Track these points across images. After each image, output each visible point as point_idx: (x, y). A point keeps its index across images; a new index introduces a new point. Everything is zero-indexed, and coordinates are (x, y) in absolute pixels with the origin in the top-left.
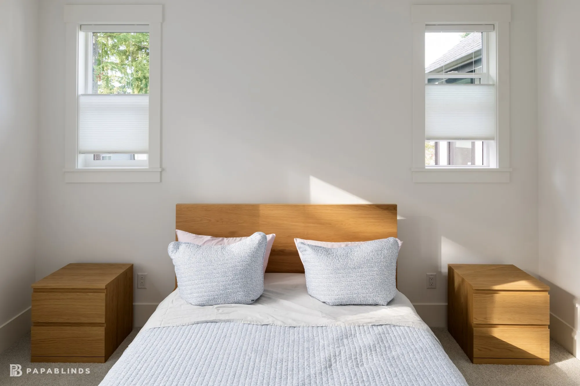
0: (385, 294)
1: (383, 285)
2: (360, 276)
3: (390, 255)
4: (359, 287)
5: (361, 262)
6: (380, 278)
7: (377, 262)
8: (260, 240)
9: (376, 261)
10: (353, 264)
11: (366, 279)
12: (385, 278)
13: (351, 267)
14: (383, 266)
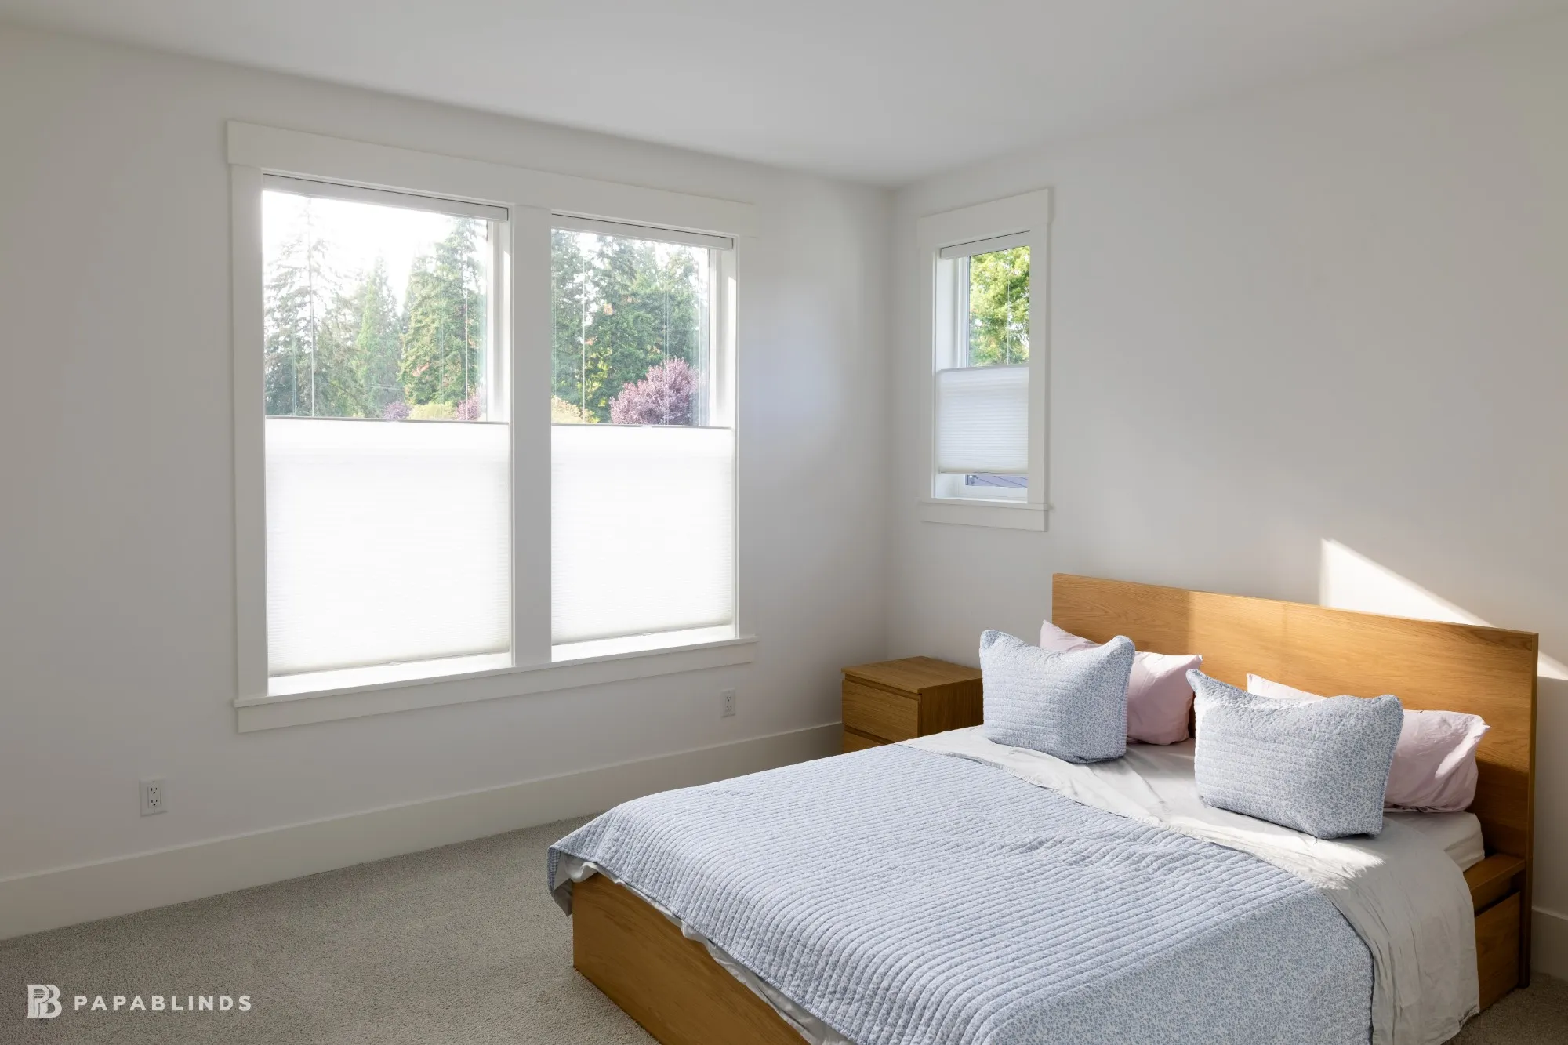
0: (1316, 810)
1: (1319, 790)
2: (1269, 759)
3: (1361, 731)
4: (1258, 779)
5: (1282, 730)
6: (1314, 774)
7: (1318, 738)
8: (1116, 650)
9: (1317, 736)
10: (1264, 730)
11: (1279, 767)
12: (1328, 778)
13: (1257, 735)
14: (1332, 751)
